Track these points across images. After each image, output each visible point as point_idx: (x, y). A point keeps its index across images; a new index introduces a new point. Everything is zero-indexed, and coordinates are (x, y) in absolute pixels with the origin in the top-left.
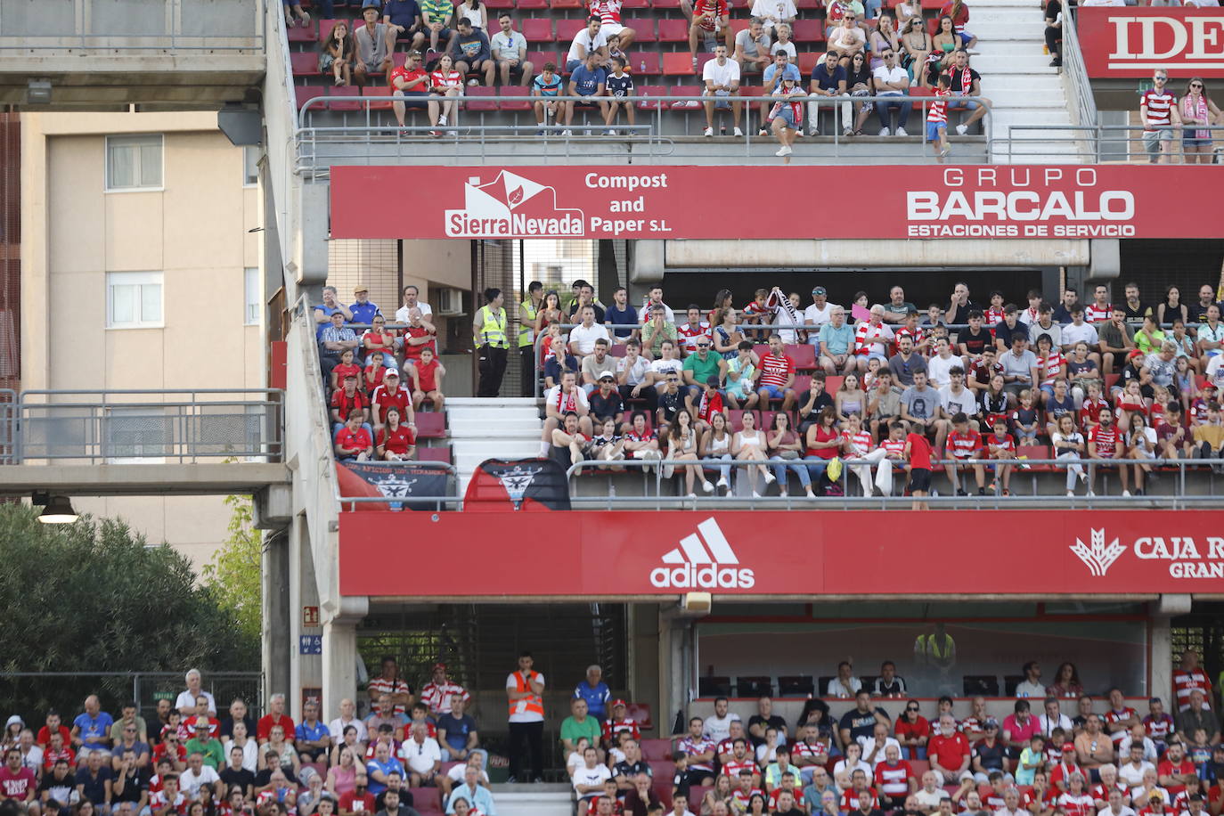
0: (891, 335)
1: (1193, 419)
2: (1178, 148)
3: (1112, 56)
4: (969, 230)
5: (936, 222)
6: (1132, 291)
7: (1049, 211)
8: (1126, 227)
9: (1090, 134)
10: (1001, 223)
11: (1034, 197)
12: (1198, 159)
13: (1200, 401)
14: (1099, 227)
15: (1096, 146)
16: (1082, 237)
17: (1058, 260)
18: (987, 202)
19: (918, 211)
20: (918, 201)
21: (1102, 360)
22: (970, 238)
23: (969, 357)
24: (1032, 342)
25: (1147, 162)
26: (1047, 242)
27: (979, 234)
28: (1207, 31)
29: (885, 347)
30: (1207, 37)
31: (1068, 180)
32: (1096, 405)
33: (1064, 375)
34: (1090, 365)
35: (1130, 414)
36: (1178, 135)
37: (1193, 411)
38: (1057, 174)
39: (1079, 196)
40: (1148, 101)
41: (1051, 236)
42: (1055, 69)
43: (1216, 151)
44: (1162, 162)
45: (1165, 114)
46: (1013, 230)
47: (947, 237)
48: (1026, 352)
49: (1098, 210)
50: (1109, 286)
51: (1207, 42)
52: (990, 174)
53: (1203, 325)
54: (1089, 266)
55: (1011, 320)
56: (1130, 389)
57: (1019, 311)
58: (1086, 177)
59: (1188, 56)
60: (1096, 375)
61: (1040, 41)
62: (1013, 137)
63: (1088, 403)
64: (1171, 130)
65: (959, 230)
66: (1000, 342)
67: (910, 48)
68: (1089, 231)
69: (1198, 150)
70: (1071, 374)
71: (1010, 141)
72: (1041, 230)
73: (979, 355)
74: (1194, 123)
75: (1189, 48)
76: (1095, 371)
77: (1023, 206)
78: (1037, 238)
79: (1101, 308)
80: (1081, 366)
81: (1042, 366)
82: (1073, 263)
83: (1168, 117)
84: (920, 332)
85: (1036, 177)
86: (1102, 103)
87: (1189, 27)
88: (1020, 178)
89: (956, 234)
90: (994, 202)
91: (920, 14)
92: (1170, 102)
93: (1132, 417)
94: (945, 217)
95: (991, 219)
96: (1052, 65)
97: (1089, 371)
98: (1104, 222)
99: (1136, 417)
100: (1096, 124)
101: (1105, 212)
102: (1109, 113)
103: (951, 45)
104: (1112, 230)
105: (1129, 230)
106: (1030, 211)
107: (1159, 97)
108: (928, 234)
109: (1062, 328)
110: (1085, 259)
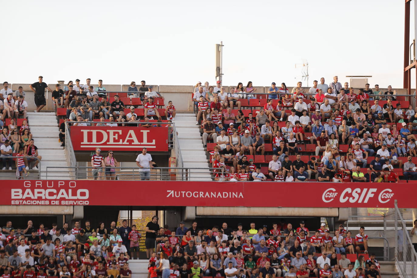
0: (5, 238)
1: (107, 267)
2: (104, 175)
3: (82, 143)
4: (32, 202)
5: (21, 199)
6: (87, 224)
7: (60, 196)
8: (86, 202)
9: (74, 170)
10: (43, 200)
11: (55, 191)
12: (110, 179)
13: (110, 261)
14: (76, 202)
15: (76, 174)
16: (71, 205)
17: (63, 213)
18: (39, 193)
19: (15, 195)
20: (15, 192)
21: (77, 247)
22: (33, 205)
23: (32, 246)
24: (53, 241)
25: (93, 179)
26: (59, 206)
27: (36, 204)
28: (114, 135)
29: (3, 242)
30: (114, 137)
31: (66, 185)
32: (75, 262)
33: (64, 252)
34: (73, 249)
35: (86, 266)
36: (104, 170)
37: (108, 265)
38: (62, 183)
39: (70, 191)
40: (94, 158)
41: (60, 204)
42: (62, 147)
43: (117, 176)
44: (98, 179)
45: (100, 163)
46: (47, 202)
47: (25, 205)
48: (51, 244)
49: (76, 195)
50: (80, 221)
51: (114, 138)
52: (40, 183)
53: (112, 235)
54: (73, 215)
55: (46, 232)
56: (87, 257)
57: (49, 230)
58: (73, 184)
59: (108, 143)
60: (75, 252)
61: (57, 138)
62: (48, 170)
63: (72, 262)
64: (101, 168)
65: (29, 202)
66: (42, 241)
67: (13, 140)
68: (73, 203)
69: (111, 175)
70: (66, 252)
71: (47, 172)
72: (57, 203)
73: (35, 245)
74: (110, 166)
75: (108, 140)
76: (74, 251)
77: (51, 194)
78: (55, 205)
79: (77, 229)
80: (70, 249)
81: (57, 249)
82: (68, 214)
83: (101, 164)
84: (15, 237)
85: (55, 184)
86: (78, 159)
87: (108, 133)
88: (50, 185)
89: (28, 204)
90: (41, 193)
91: (16, 128)
92: (101, 159)
93: (87, 266)
94: (24, 198)
95: (40, 199)
96: (61, 146)
97: (73, 250)
98: (78, 200)
99: (89, 266)
100: (76, 166)
101: (79, 197)
102: (81, 162)
103: (27, 139)
104: (81, 203)
105: (87, 203)
106: (53, 196)
107: (98, 157)
108: (18, 203)
109: (64, 236)
110: (72, 212)
